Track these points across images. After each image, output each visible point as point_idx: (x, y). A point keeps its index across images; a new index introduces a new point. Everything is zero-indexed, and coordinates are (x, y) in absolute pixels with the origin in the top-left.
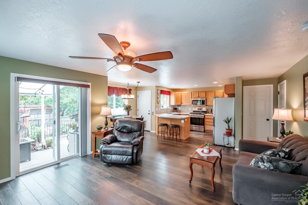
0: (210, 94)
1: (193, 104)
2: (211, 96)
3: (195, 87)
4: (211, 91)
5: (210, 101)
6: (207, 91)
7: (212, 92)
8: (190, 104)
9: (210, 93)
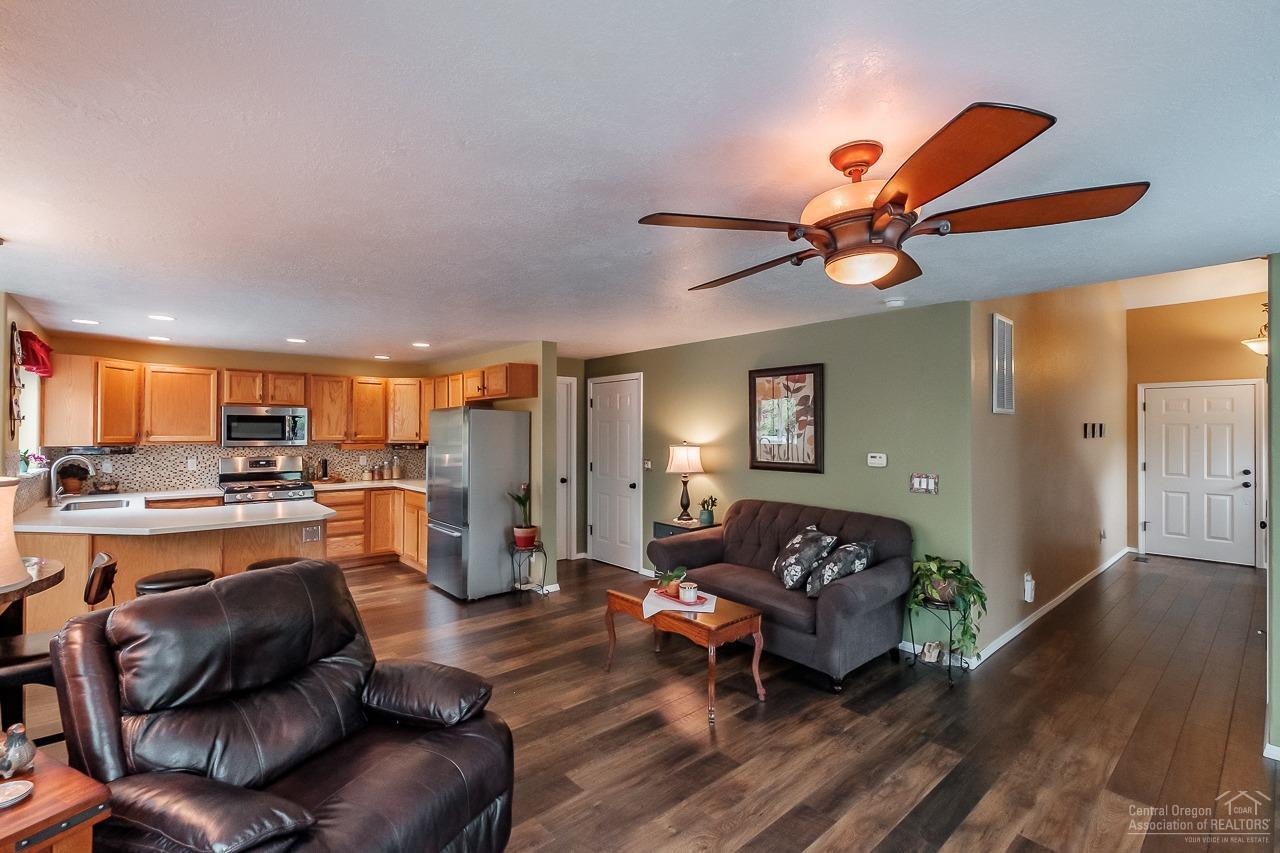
0: (327, 392)
1: (233, 435)
2: (332, 400)
3: (287, 350)
4: (334, 379)
5: (325, 420)
6: (314, 375)
7: (338, 382)
8: (213, 436)
9: (326, 386)
